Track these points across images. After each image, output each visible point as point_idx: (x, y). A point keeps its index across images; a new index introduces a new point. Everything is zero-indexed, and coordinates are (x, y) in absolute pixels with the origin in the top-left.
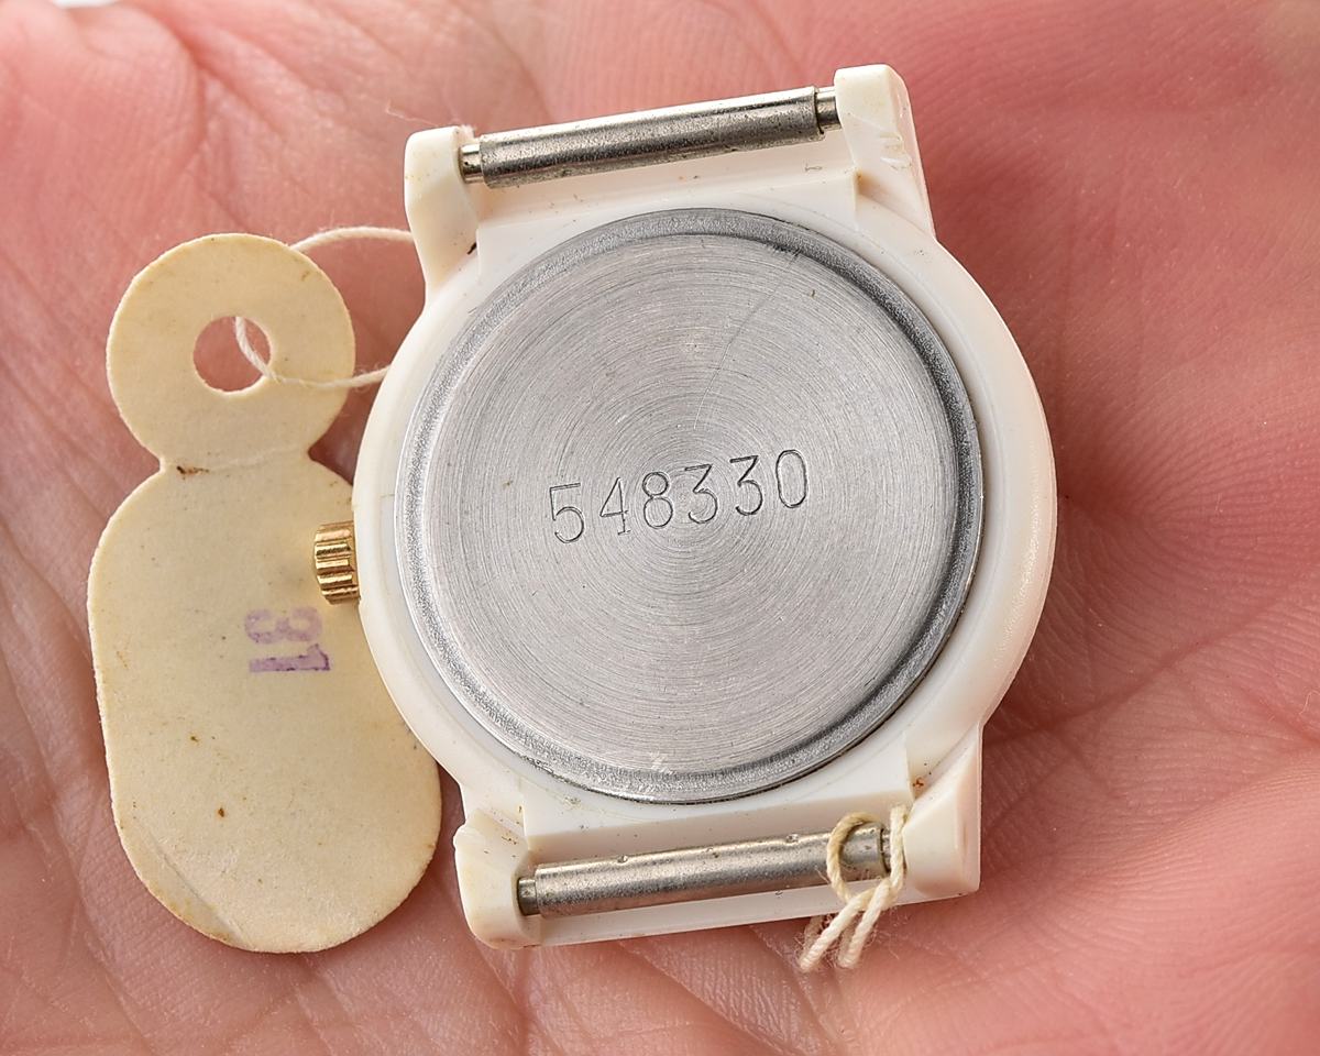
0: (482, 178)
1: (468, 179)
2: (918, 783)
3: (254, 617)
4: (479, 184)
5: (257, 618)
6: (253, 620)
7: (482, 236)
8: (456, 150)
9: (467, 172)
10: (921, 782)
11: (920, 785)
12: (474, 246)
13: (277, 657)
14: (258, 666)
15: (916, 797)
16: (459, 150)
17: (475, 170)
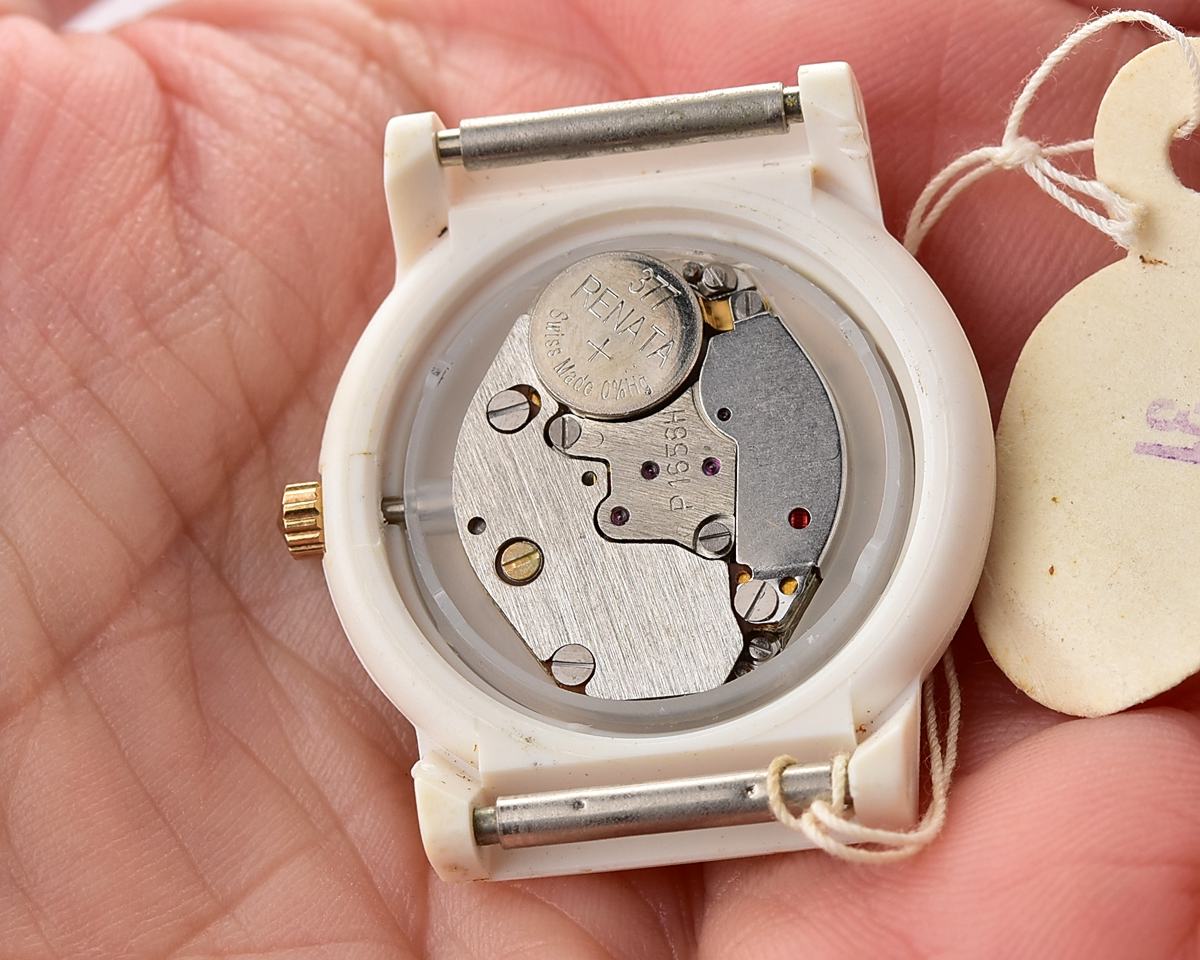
0: (461, 161)
1: (443, 162)
2: (861, 729)
3: (1160, 404)
4: (455, 168)
5: (1160, 406)
6: (1157, 407)
7: (455, 217)
8: (433, 134)
9: (443, 154)
10: (863, 728)
11: (863, 732)
12: (445, 230)
13: (1164, 445)
14: (1143, 449)
15: (858, 744)
16: (436, 135)
17: (453, 153)
